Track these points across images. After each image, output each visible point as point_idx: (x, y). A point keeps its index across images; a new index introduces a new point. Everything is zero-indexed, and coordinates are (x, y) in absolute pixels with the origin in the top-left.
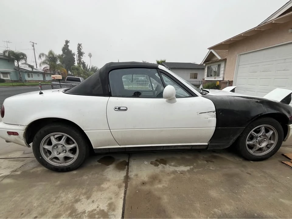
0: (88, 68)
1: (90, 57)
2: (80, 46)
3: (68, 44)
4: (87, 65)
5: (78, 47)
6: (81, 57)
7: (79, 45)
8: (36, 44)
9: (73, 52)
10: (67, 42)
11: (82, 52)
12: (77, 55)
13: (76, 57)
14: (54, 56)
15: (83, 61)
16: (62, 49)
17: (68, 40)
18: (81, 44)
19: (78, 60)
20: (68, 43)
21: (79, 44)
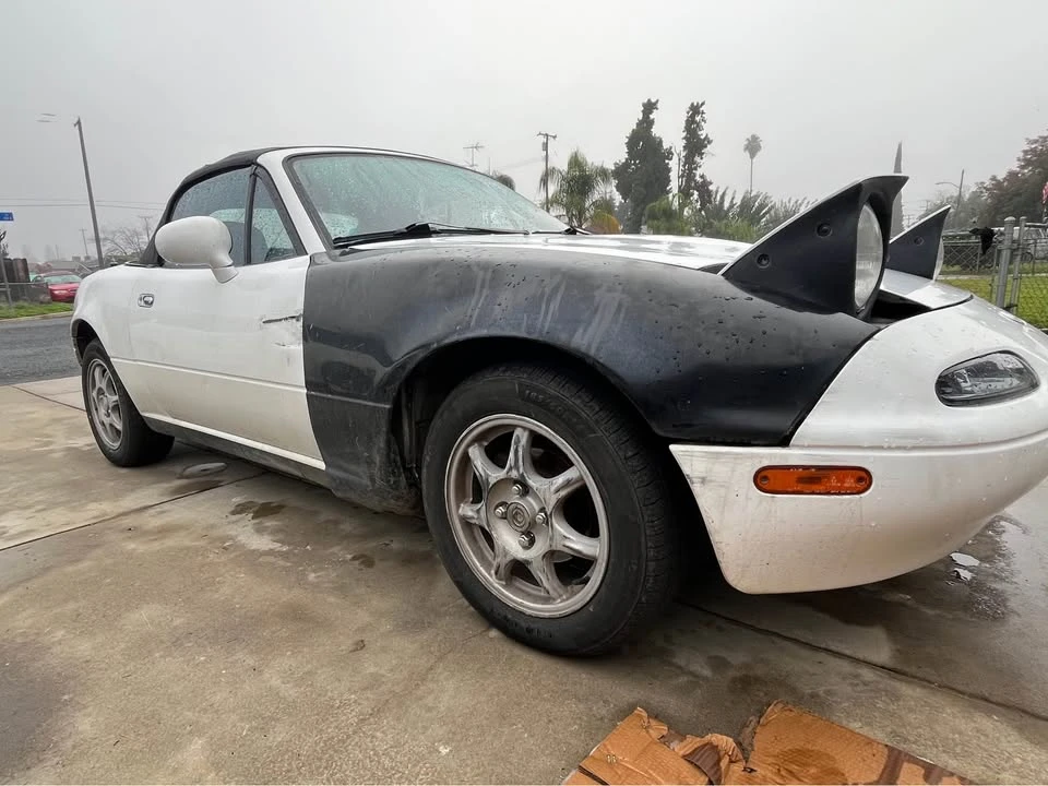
0: (726, 205)
1: (753, 155)
2: (698, 113)
3: (651, 116)
4: (724, 194)
5: (687, 121)
6: (697, 159)
7: (695, 110)
8: (555, 137)
9: (666, 146)
10: (649, 107)
11: (702, 137)
12: (683, 154)
13: (675, 166)
14: (584, 171)
15: (702, 177)
16: (627, 140)
17: (653, 101)
18: (703, 104)
19: (682, 176)
20: (651, 113)
21: (692, 104)
